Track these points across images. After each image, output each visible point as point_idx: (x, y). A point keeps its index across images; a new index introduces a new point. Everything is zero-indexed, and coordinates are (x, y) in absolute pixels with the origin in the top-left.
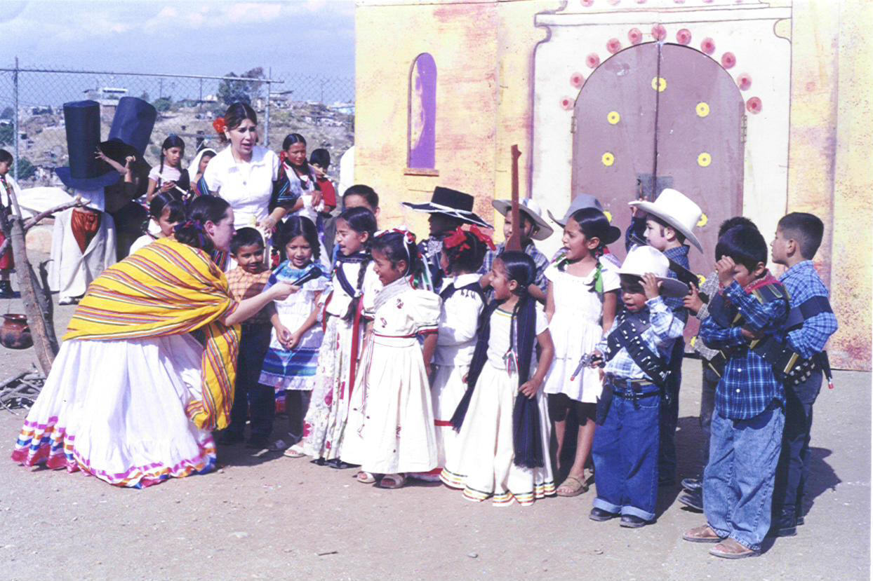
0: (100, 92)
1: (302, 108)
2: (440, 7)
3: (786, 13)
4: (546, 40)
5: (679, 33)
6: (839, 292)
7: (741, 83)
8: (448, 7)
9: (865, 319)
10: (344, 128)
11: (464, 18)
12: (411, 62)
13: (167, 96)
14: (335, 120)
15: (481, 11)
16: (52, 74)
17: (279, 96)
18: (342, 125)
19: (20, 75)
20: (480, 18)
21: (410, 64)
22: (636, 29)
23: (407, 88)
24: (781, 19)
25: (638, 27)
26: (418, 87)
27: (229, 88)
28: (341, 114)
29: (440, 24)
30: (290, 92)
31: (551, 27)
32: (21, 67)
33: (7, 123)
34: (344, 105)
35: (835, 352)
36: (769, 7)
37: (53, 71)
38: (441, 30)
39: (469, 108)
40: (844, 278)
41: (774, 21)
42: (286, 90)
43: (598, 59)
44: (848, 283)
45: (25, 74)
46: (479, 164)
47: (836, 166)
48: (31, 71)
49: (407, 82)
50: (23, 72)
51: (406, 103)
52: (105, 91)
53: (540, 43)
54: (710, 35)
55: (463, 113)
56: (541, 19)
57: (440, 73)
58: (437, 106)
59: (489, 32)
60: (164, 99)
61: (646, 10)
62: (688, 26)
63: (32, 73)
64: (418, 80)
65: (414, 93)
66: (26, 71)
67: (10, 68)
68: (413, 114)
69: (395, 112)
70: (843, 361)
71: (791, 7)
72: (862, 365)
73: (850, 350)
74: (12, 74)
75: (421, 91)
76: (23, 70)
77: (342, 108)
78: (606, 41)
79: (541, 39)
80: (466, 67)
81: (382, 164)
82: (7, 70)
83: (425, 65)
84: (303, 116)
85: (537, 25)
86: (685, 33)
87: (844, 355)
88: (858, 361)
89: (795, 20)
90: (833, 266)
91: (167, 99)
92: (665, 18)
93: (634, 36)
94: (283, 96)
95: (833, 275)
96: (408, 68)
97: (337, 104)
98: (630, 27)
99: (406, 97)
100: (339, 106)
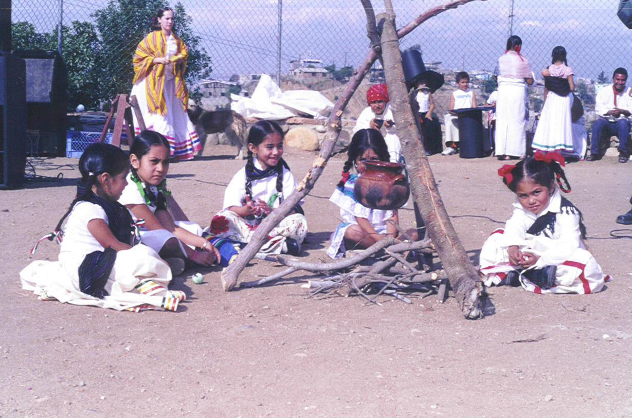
0: (302, 62)
1: (448, 75)
10: (479, 90)
13: (350, 66)
14: (473, 84)
17: (432, 66)
18: (478, 88)
28: (478, 80)
30: (440, 63)
33: (235, 84)
34: (481, 72)
42: (437, 61)
52: (305, 62)
60: (348, 68)
77: (479, 74)
84: (449, 81)
91: (350, 68)
94: (434, 66)
97: (474, 73)
100: (476, 74)
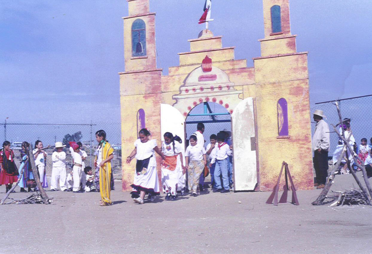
2: (145, 95)
3: (241, 92)
4: (176, 103)
5: (213, 99)
6: (261, 169)
7: (230, 112)
8: (147, 95)
9: (269, 176)
11: (152, 98)
12: (137, 111)
15: (157, 95)
16: (18, 125)
19: (6, 125)
20: (157, 97)
21: (137, 112)
22: (201, 99)
23: (136, 119)
24: (240, 94)
25: (201, 98)
26: (139, 119)
27: (67, 140)
29: (145, 100)
31: (177, 99)
32: (7, 123)
35: (262, 186)
36: (237, 90)
37: (18, 124)
38: (146, 102)
39: (155, 124)
40: (262, 165)
41: (238, 94)
43: (191, 108)
44: (264, 166)
45: (9, 125)
46: (158, 140)
47: (258, 134)
48: (10, 124)
49: (136, 117)
50: (8, 125)
51: (136, 124)
53: (174, 104)
54: (221, 99)
55: (153, 126)
56: (174, 97)
57: (146, 114)
58: (145, 124)
59: (160, 101)
61: (203, 93)
62: (215, 97)
63: (11, 125)
64: (139, 117)
65: (138, 121)
66: (9, 124)
67: (3, 123)
68: (138, 127)
69: (133, 127)
70: (264, 189)
71: (243, 90)
72: (269, 189)
73: (266, 185)
74: (4, 125)
75: (140, 120)
76: (8, 124)
78: (192, 102)
79: (174, 103)
80: (154, 112)
81: (130, 142)
82: (2, 124)
83: (141, 112)
85: (173, 99)
86: (214, 99)
87: (264, 187)
88: (268, 188)
89: (244, 94)
90: (259, 162)
92: (209, 95)
93: (200, 100)
95: (259, 164)
96: (136, 113)
98: (199, 98)
99: (136, 122)
100: (114, 146)
